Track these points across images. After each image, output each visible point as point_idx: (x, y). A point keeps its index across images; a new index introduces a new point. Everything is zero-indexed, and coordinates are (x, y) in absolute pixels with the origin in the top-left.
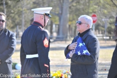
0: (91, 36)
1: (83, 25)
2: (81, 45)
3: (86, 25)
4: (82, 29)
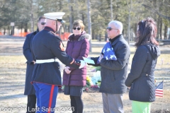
0: (121, 42)
1: (113, 31)
2: (109, 49)
3: (116, 31)
4: (112, 35)
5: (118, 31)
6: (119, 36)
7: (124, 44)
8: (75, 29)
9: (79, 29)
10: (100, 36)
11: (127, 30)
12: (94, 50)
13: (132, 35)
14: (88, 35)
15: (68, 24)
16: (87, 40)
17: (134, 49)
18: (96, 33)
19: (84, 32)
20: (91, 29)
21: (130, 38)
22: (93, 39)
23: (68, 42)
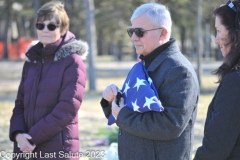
5: (163, 32)
6: (167, 46)
7: (181, 68)
8: (41, 27)
9: (52, 27)
10: (120, 45)
11: (192, 28)
12: (102, 85)
13: (207, 43)
14: (80, 42)
15: (30, 13)
16: (81, 59)
17: (212, 82)
18: (107, 39)
19: (70, 35)
20: (93, 28)
21: (201, 50)
22: (100, 53)
23: (27, 66)
